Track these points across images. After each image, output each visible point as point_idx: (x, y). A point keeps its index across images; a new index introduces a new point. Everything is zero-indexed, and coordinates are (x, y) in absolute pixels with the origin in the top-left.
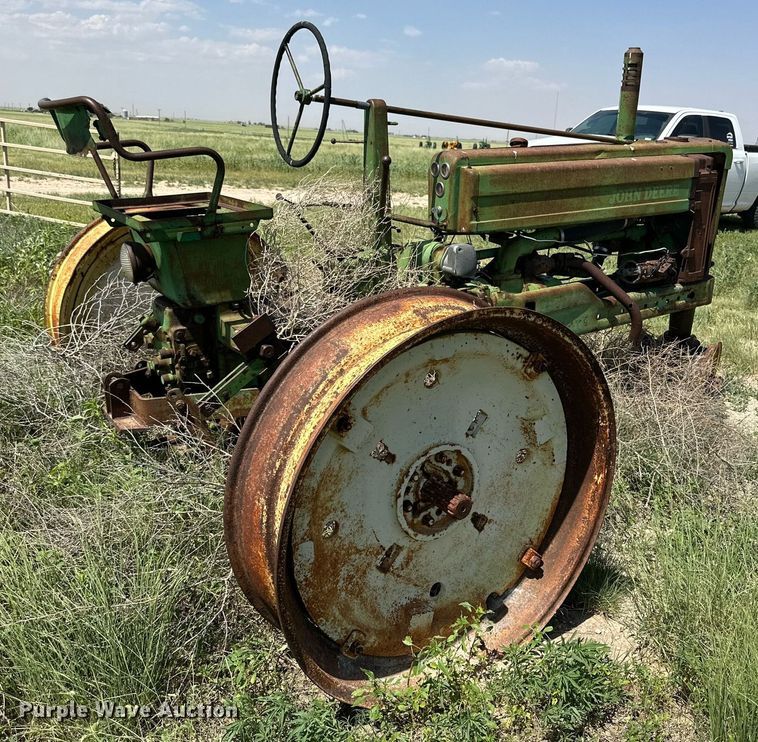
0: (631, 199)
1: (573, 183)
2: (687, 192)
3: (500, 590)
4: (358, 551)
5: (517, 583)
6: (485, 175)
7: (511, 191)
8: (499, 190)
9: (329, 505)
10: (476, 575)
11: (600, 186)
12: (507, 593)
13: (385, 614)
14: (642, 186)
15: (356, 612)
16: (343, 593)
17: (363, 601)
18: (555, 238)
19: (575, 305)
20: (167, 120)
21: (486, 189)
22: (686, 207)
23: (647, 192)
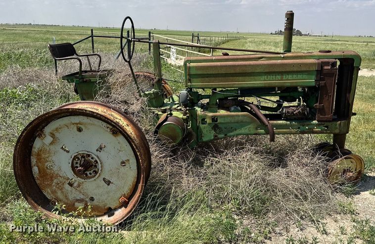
0: (274, 79)
1: (238, 71)
2: (314, 77)
3: (113, 207)
4: (60, 177)
5: (120, 207)
6: (193, 67)
7: (206, 73)
8: (199, 72)
9: (47, 159)
10: (106, 199)
11: (254, 73)
12: (116, 209)
13: (70, 199)
14: (281, 73)
15: (59, 194)
16: (55, 187)
17: (62, 192)
18: (235, 93)
19: (242, 122)
20: (325, 36)
21: (193, 72)
22: (313, 84)
23: (284, 76)
